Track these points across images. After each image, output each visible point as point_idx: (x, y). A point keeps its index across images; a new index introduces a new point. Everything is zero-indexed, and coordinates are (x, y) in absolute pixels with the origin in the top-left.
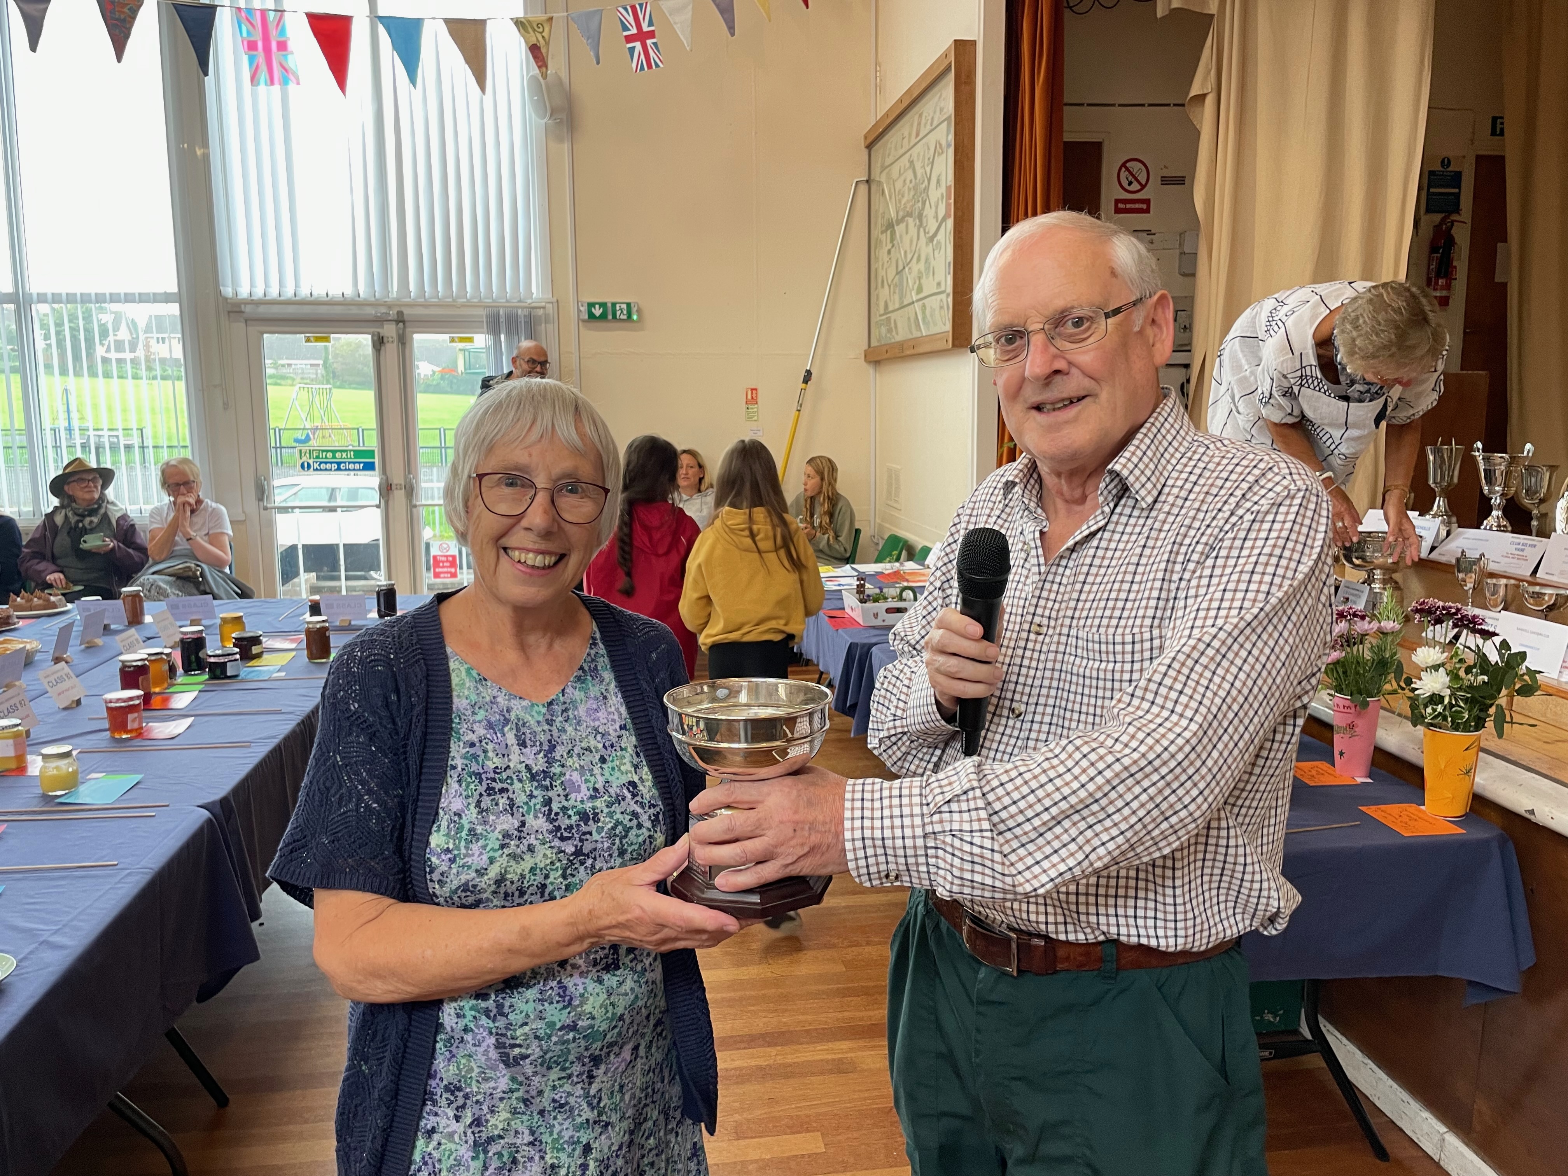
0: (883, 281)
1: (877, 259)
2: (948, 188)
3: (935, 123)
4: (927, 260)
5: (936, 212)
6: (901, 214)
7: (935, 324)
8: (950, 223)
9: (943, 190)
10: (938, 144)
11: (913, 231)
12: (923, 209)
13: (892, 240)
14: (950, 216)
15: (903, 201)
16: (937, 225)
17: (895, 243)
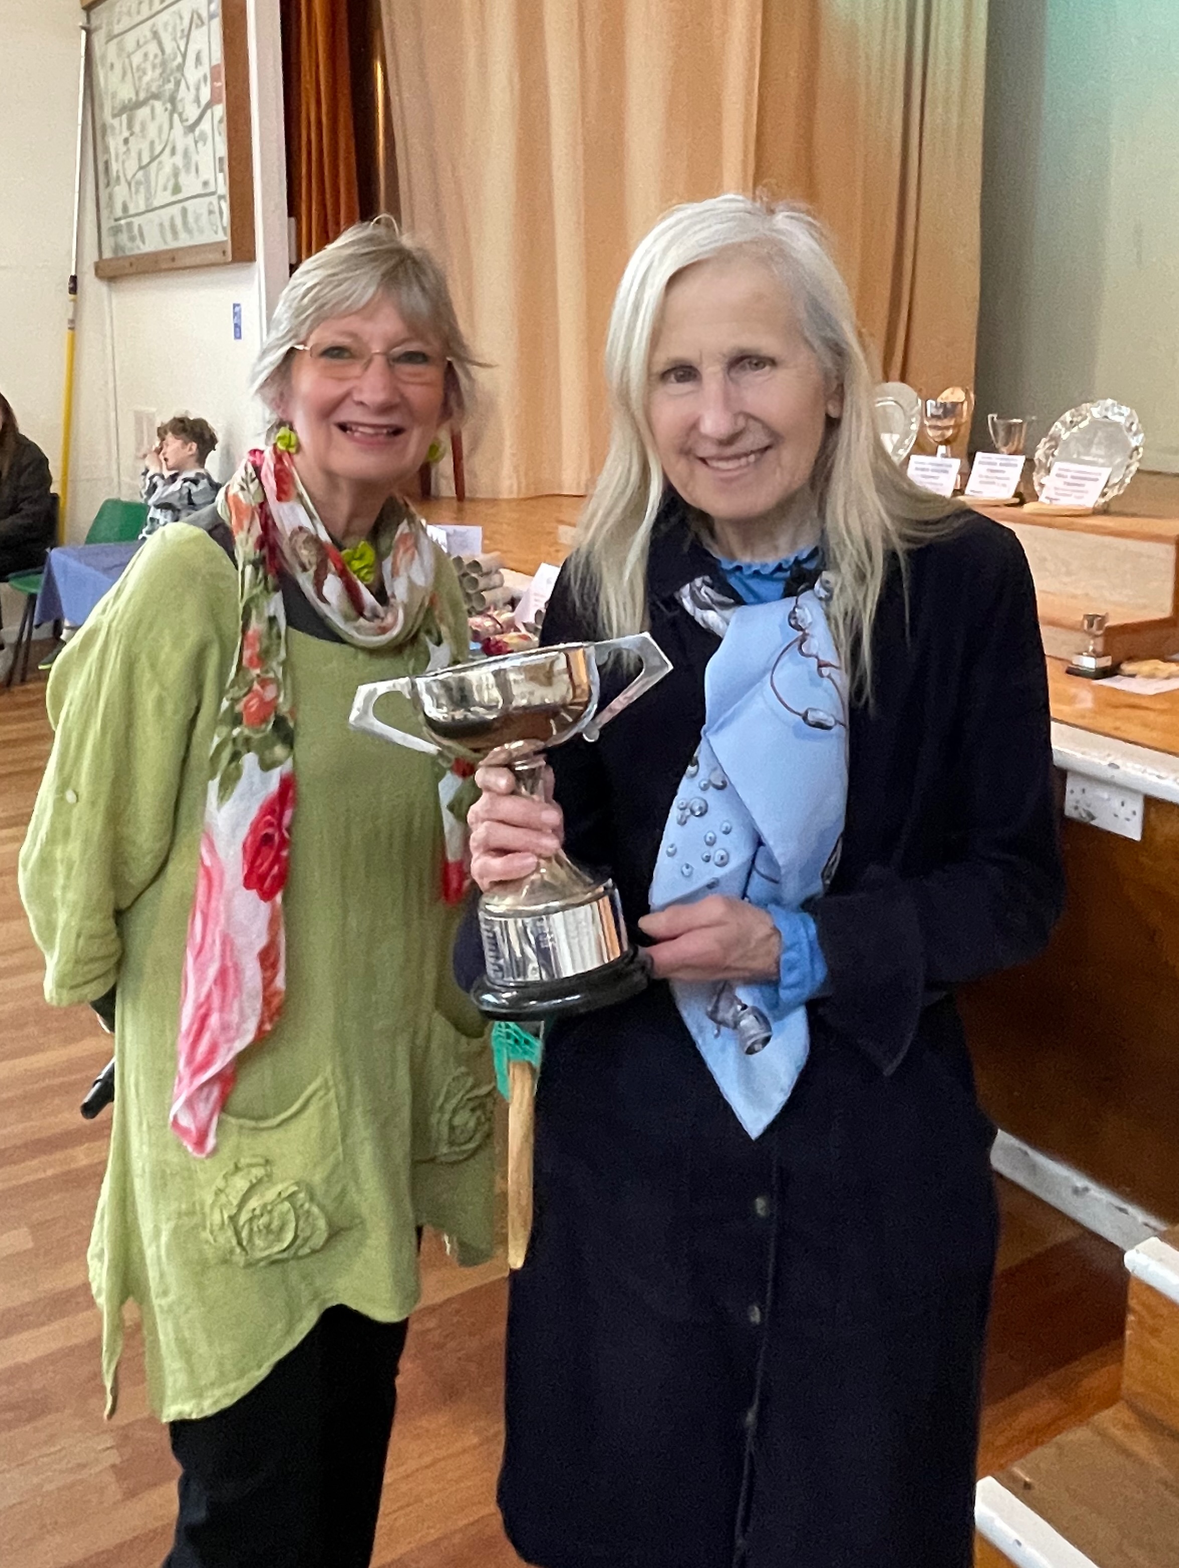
0: (118, 178)
1: (106, 150)
2: (215, 67)
4: (186, 154)
5: (197, 96)
6: (142, 96)
7: (201, 231)
8: (220, 110)
9: (205, 69)
10: (196, 16)
11: (162, 117)
12: (177, 91)
13: (130, 126)
14: (219, 102)
15: (146, 79)
16: (199, 111)
17: (137, 128)
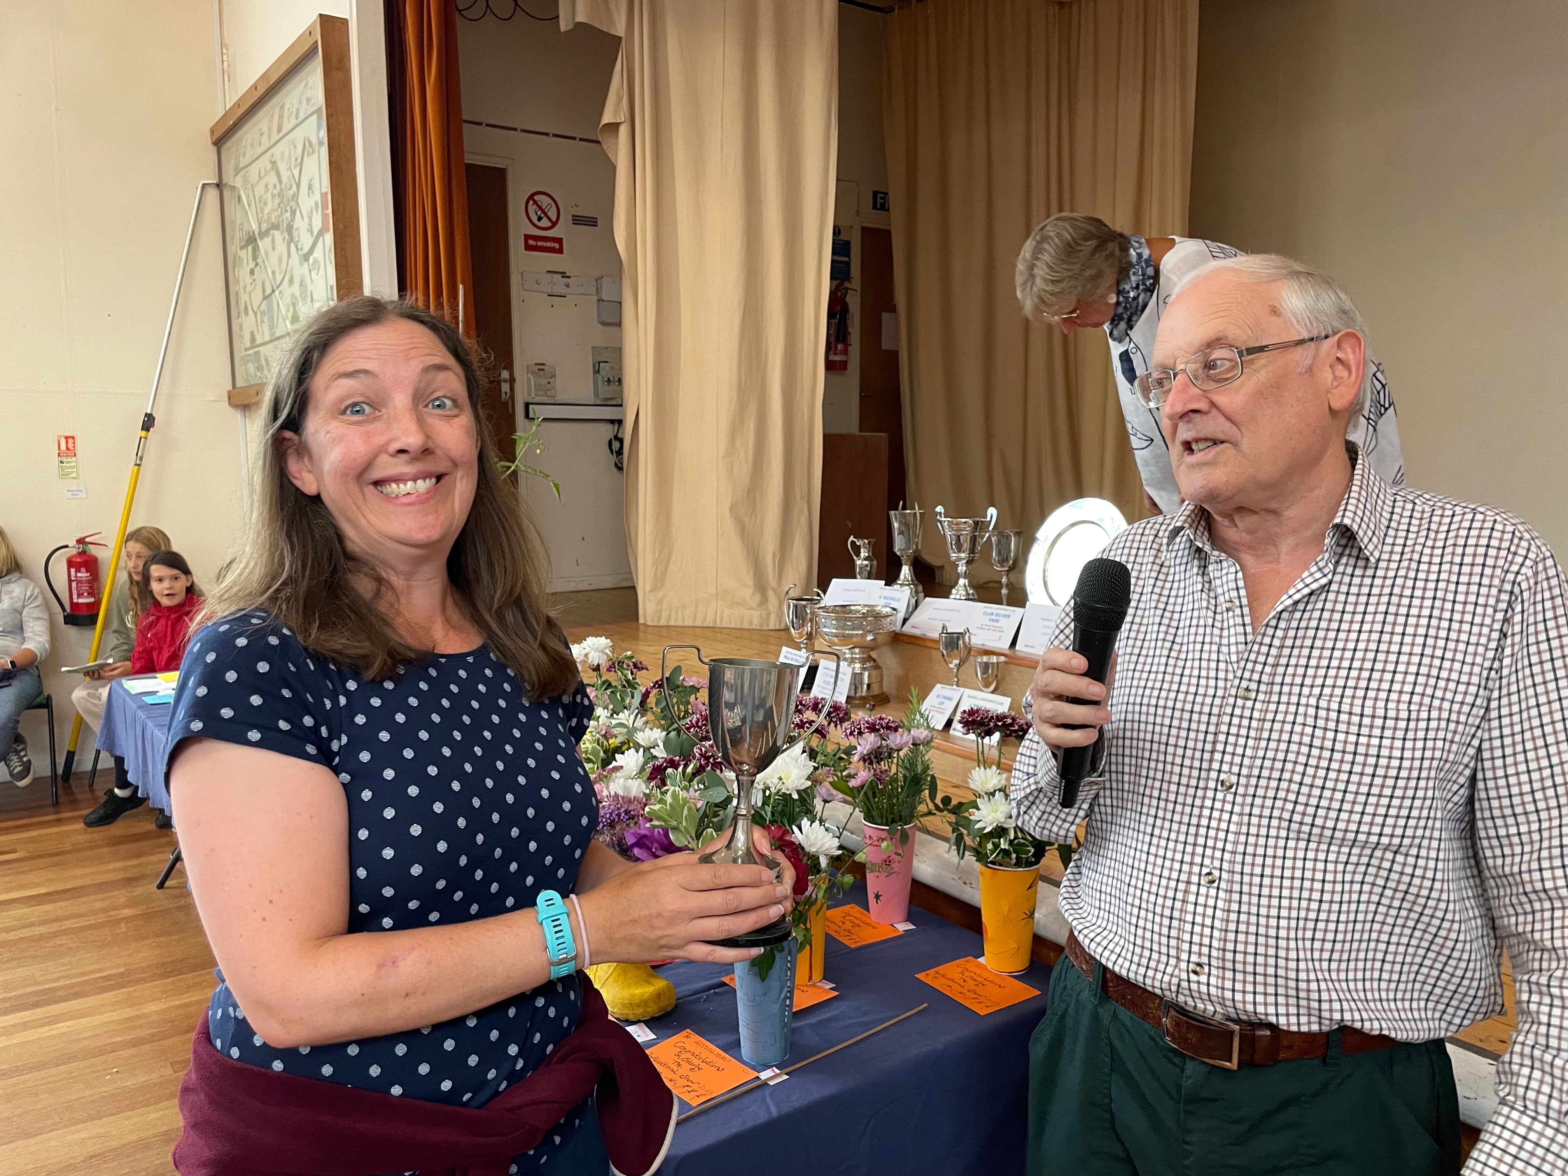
0: (246, 308)
1: (237, 281)
2: (324, 195)
3: (302, 116)
4: (302, 283)
5: (310, 225)
6: (264, 226)
8: (329, 238)
9: (317, 197)
10: (308, 141)
11: (281, 247)
12: (293, 220)
13: (255, 258)
14: (328, 230)
15: (267, 210)
16: (312, 240)
17: (259, 260)
